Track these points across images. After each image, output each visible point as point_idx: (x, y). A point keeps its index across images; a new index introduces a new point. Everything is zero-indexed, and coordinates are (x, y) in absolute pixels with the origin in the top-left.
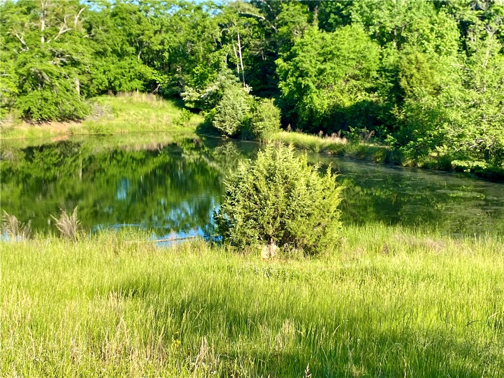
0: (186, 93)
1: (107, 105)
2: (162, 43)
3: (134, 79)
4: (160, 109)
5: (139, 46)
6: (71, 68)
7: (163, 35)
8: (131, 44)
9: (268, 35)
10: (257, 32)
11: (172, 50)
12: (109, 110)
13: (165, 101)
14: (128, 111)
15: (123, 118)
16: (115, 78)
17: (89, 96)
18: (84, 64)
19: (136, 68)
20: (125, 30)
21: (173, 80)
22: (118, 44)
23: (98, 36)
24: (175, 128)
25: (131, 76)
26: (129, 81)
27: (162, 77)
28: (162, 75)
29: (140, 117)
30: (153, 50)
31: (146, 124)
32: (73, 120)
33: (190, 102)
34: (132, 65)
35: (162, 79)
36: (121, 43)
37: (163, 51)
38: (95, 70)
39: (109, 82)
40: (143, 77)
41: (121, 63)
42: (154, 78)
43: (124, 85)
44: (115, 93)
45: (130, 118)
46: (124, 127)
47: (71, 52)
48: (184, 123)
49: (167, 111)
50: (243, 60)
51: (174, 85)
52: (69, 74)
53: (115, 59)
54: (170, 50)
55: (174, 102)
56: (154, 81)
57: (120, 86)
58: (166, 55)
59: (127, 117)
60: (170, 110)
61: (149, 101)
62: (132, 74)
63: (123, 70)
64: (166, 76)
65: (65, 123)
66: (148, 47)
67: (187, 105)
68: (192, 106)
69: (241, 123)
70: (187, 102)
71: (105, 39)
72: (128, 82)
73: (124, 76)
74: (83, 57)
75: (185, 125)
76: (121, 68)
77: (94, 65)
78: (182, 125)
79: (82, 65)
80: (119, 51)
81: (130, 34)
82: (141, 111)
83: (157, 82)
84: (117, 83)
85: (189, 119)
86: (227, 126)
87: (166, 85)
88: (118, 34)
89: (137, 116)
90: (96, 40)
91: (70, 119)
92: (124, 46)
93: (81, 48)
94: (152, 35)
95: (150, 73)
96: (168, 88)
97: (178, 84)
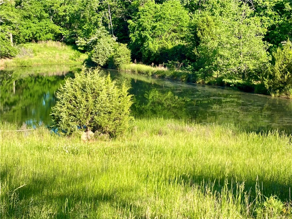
0: (78, 41)
1: (30, 48)
2: (65, 11)
3: (48, 33)
4: (63, 51)
5: (51, 13)
6: (5, 26)
7: (66, 6)
8: (46, 12)
9: (126, 6)
10: (120, 4)
11: (71, 15)
12: (31, 52)
13: (67, 46)
14: (43, 52)
15: (39, 56)
16: (37, 33)
17: (19, 43)
18: (15, 24)
19: (49, 26)
20: (42, 3)
21: (72, 33)
22: (38, 12)
23: (25, 7)
24: (70, 62)
25: (46, 31)
26: (46, 34)
27: (65, 32)
28: (65, 30)
29: (50, 55)
30: (60, 16)
31: (53, 60)
32: (8, 57)
33: (81, 47)
34: (47, 24)
35: (66, 33)
36: (40, 11)
37: (65, 16)
38: (22, 27)
39: (33, 34)
40: (54, 32)
41: (40, 23)
42: (60, 32)
43: (42, 36)
44: (37, 41)
45: (44, 56)
46: (39, 61)
47: (5, 16)
48: (76, 59)
49: (67, 52)
50: (112, 21)
51: (73, 36)
52: (4, 29)
53: (36, 21)
54: (70, 15)
55: (73, 47)
56: (61, 34)
57: (40, 37)
58: (68, 18)
59: (42, 55)
60: (69, 51)
61: (57, 46)
62: (47, 30)
63: (41, 28)
64: (68, 31)
65: (3, 59)
66: (57, 13)
67: (79, 48)
68: (82, 49)
69: (108, 59)
70: (79, 46)
71: (30, 9)
72: (44, 35)
73: (42, 31)
74: (13, 19)
75: (77, 60)
76: (40, 26)
77: (21, 24)
78: (75, 60)
79: (14, 24)
80: (39, 16)
81: (45, 6)
82: (51, 52)
83: (63, 35)
84: (38, 35)
85: (79, 56)
86: (100, 61)
87: (68, 37)
88: (38, 6)
89: (48, 55)
90: (24, 9)
91: (6, 57)
92: (42, 13)
93: (12, 14)
94: (59, 6)
95: (58, 29)
96: (69, 38)
97: (75, 36)
